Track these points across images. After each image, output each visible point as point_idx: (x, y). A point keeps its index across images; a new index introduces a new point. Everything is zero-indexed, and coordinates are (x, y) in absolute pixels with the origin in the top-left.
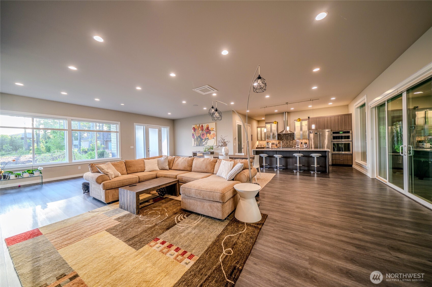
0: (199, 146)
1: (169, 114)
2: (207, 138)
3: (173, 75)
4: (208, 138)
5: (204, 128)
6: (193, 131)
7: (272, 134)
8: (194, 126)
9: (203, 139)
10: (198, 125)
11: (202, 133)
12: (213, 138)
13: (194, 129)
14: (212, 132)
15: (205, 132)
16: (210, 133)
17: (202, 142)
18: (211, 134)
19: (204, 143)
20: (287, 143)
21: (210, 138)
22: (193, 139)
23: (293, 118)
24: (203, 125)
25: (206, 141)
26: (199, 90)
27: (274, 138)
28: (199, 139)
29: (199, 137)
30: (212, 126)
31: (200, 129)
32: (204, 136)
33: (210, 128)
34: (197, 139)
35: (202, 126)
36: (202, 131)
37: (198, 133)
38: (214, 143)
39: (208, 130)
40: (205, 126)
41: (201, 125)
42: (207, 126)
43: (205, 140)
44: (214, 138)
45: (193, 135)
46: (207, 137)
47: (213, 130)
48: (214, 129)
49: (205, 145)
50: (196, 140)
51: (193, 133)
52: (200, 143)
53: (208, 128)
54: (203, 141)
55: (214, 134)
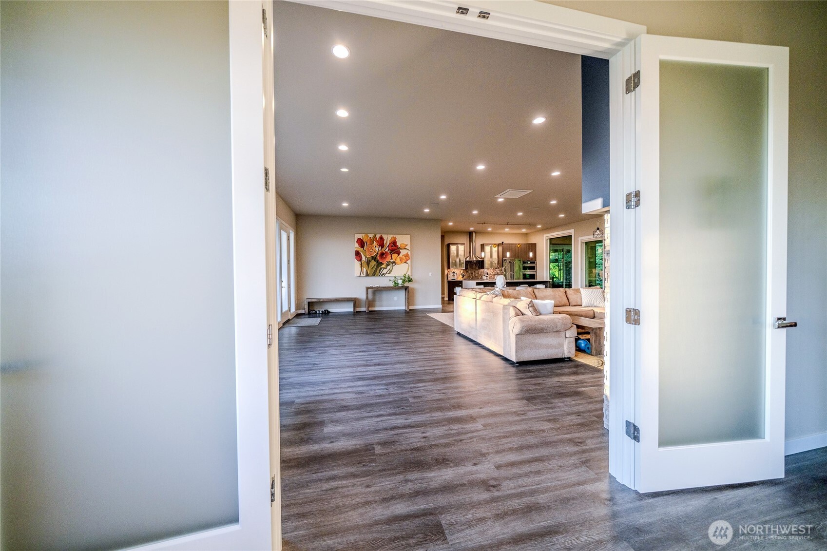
0: (374, 276)
1: (345, 205)
2: (392, 261)
4: (394, 262)
5: (385, 242)
6: (357, 245)
7: (458, 260)
8: (360, 236)
9: (382, 264)
10: (371, 236)
11: (380, 252)
12: (405, 262)
13: (361, 243)
14: (403, 252)
15: (387, 250)
16: (399, 253)
17: (381, 269)
18: (401, 255)
19: (385, 271)
20: (472, 273)
21: (398, 261)
22: (358, 263)
23: (479, 241)
24: (385, 237)
25: (389, 267)
27: (461, 264)
28: (373, 263)
29: (374, 258)
30: (403, 240)
31: (375, 243)
32: (386, 258)
33: (398, 244)
34: (368, 263)
35: (381, 238)
36: (380, 248)
37: (371, 250)
38: (406, 270)
39: (395, 248)
40: (388, 239)
41: (378, 236)
42: (393, 239)
43: (388, 265)
44: (407, 262)
45: (358, 254)
46: (392, 259)
47: (405, 249)
48: (407, 245)
49: (387, 275)
50: (365, 265)
51: (358, 250)
52: (375, 271)
53: (394, 243)
54: (383, 266)
55: (407, 255)
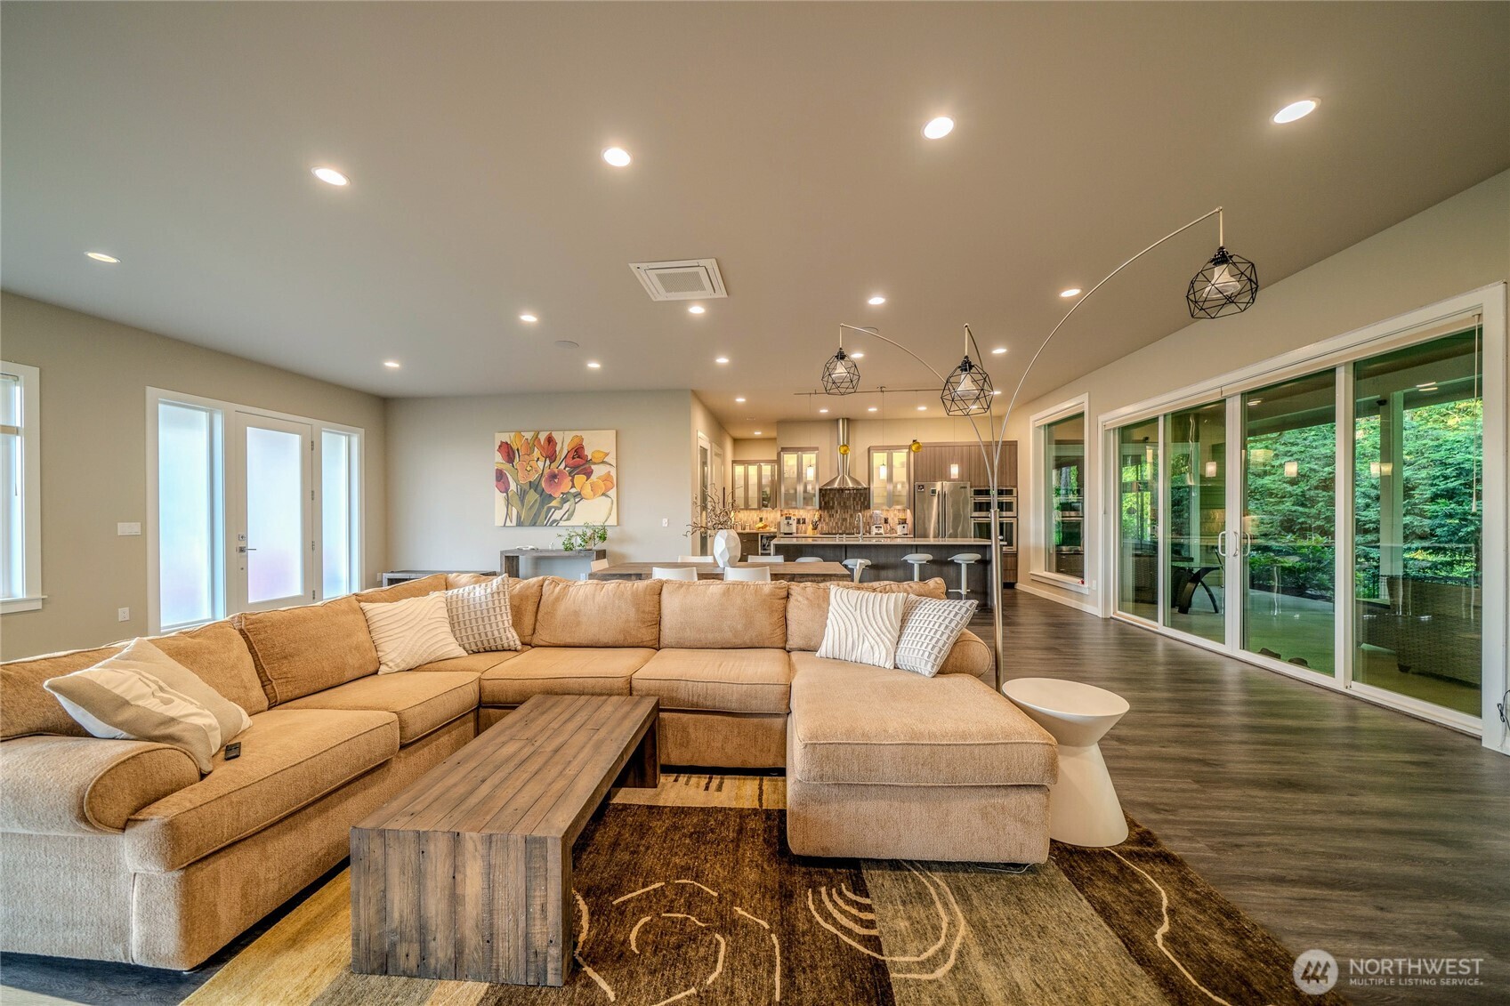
0: (534, 525)
1: (392, 365)
2: (573, 490)
3: (617, 157)
4: (578, 495)
5: (558, 449)
6: (498, 457)
7: (800, 488)
8: (505, 437)
9: (551, 497)
10: (529, 435)
11: (547, 471)
12: (603, 494)
13: (508, 452)
14: (599, 471)
15: (562, 466)
16: (589, 474)
17: (550, 509)
18: (594, 477)
19: (557, 515)
20: (845, 520)
21: (587, 491)
22: (500, 498)
24: (557, 436)
25: (566, 506)
26: (659, 276)
27: (807, 499)
28: (533, 496)
29: (534, 486)
30: (598, 442)
31: (537, 453)
32: (559, 484)
33: (588, 452)
34: (522, 495)
35: (550, 440)
36: (548, 462)
37: (529, 468)
38: (607, 511)
39: (580, 461)
40: (564, 442)
41: (543, 437)
42: (576, 441)
43: (564, 501)
44: (609, 493)
45: (500, 476)
46: (573, 486)
47: (603, 462)
48: (607, 454)
49: (562, 523)
50: (516, 500)
51: (500, 467)
52: (537, 515)
53: (578, 451)
54: (554, 503)
55: (607, 478)
